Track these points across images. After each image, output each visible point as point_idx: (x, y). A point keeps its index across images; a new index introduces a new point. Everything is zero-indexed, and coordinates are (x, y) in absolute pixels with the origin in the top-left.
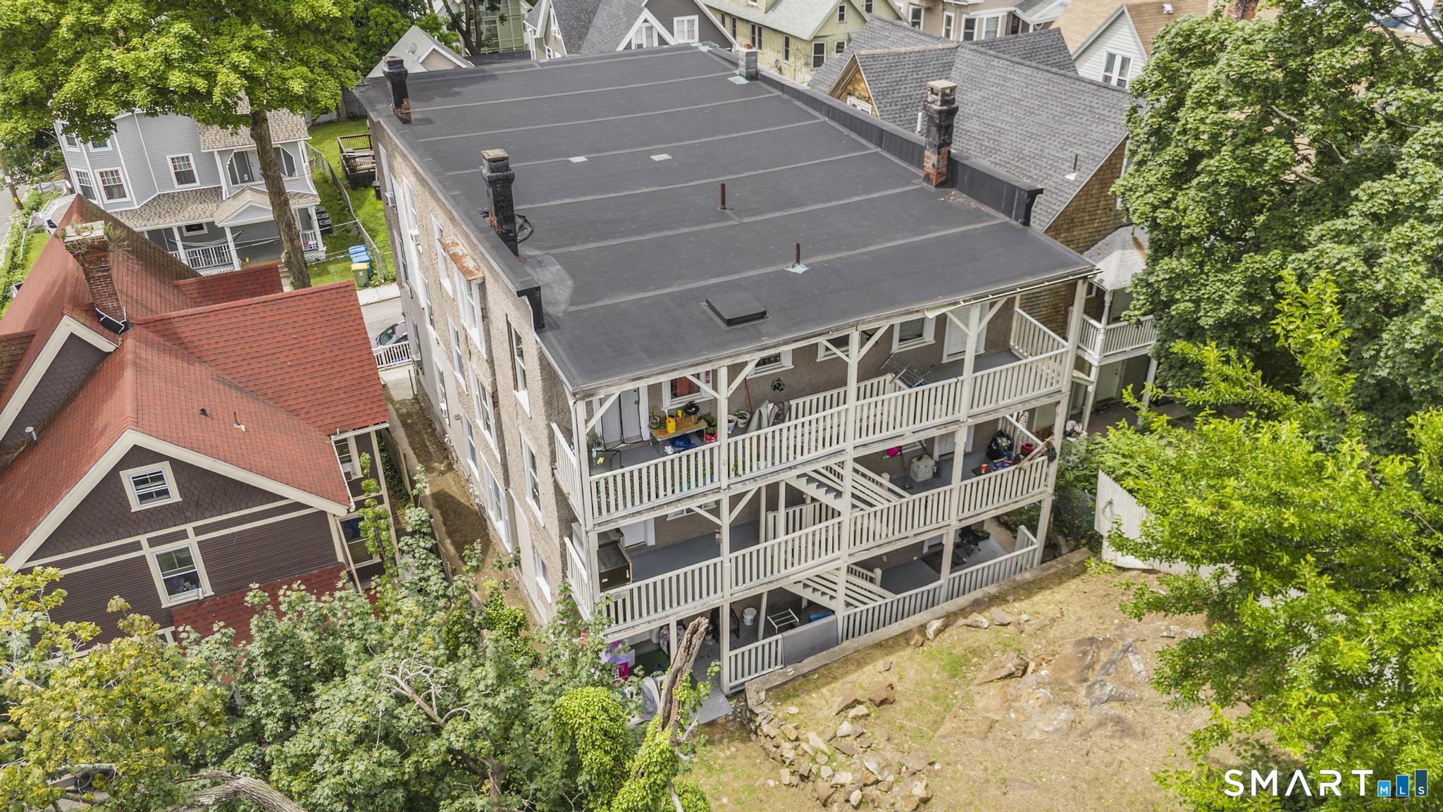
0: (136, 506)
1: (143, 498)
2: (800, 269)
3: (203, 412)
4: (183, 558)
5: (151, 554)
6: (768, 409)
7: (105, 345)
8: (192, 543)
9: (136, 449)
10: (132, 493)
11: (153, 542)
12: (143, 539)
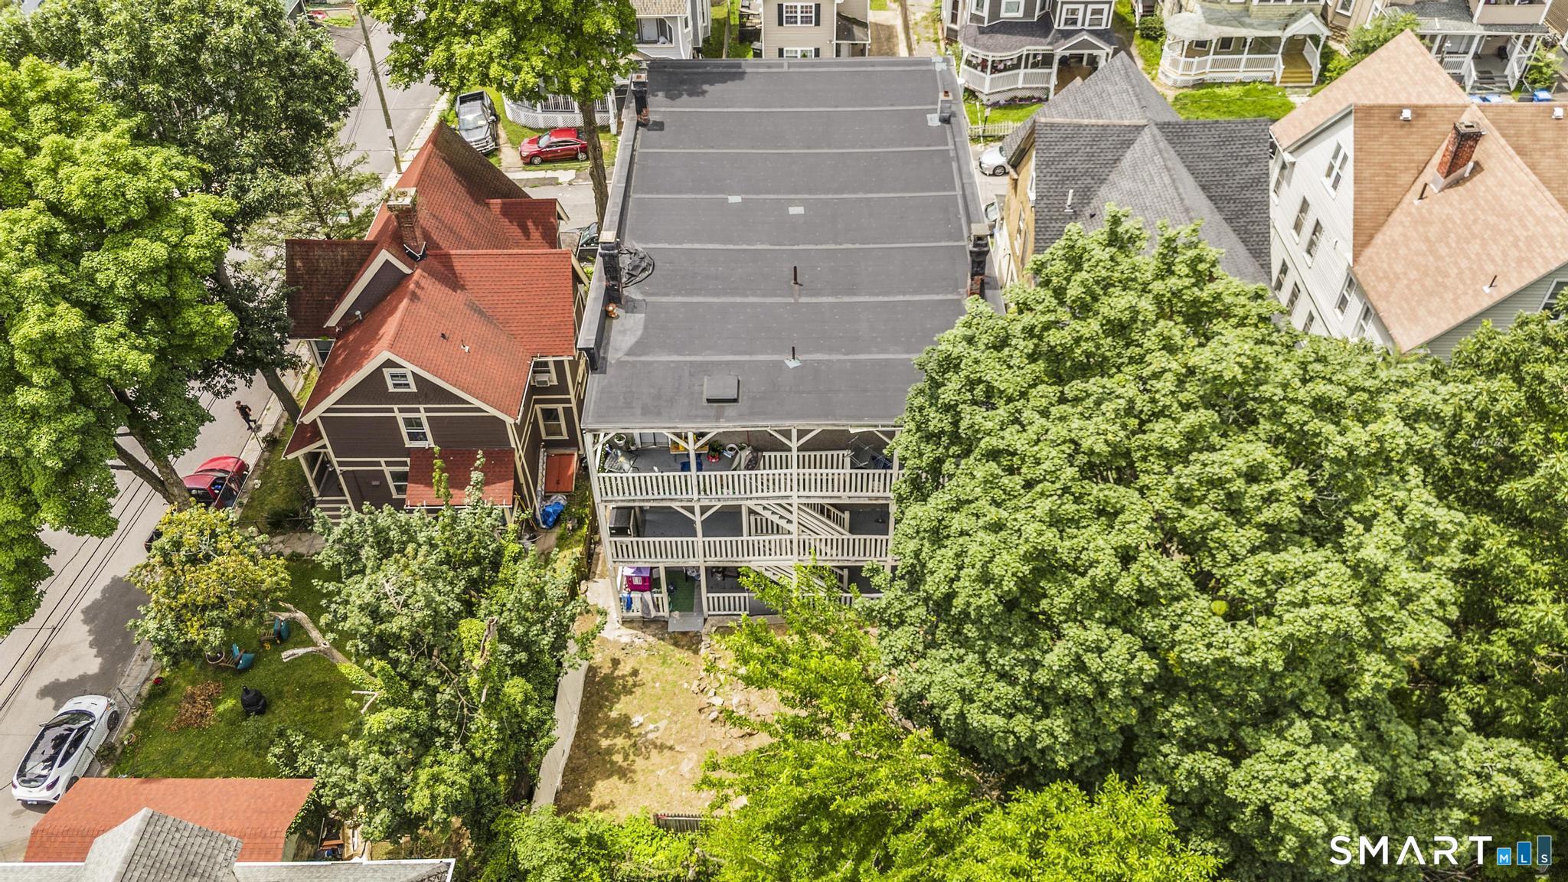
0: (391, 389)
1: (396, 385)
2: (792, 364)
3: (443, 336)
4: (418, 423)
5: (400, 417)
6: (746, 454)
7: (407, 271)
8: (423, 416)
9: (389, 360)
10: (389, 382)
11: (401, 410)
12: (395, 407)
